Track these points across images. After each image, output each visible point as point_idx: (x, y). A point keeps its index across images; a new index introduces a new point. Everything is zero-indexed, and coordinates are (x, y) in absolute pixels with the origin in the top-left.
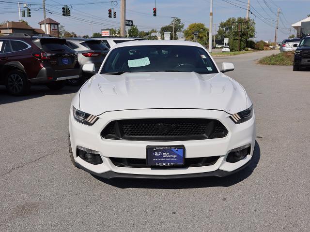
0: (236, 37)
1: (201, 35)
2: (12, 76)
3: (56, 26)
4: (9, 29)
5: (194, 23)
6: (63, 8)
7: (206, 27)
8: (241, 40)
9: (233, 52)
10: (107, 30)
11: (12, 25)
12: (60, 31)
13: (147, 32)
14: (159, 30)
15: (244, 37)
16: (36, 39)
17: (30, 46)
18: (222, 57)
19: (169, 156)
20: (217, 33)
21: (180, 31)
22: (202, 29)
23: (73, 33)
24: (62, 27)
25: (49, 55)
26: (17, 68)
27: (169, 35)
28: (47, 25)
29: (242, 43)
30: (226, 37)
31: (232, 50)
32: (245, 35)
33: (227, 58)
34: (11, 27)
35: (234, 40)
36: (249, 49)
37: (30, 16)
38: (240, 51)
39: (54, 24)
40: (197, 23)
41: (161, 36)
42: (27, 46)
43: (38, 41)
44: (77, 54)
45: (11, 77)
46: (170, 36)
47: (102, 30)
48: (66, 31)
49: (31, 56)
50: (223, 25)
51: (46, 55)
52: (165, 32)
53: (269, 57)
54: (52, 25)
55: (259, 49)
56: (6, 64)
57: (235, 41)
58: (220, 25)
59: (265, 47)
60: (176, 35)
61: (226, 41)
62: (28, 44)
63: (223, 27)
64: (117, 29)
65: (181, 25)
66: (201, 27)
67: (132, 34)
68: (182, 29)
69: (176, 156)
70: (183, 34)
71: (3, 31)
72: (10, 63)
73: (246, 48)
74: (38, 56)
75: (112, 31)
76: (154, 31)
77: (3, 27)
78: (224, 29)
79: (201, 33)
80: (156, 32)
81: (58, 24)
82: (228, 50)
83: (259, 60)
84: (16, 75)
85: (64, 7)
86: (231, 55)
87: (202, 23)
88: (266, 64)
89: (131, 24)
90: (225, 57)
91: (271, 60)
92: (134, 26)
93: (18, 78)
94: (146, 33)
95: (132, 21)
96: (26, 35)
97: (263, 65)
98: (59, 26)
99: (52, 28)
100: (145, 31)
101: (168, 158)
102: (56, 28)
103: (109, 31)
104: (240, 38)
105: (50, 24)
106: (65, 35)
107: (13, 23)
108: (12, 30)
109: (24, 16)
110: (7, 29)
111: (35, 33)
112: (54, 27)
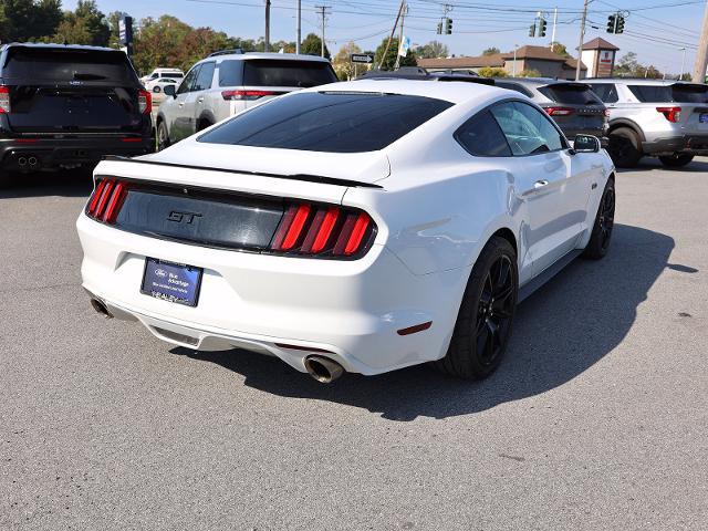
3: (611, 53)
4: (517, 59)
6: (610, 18)
11: (526, 53)
28: (592, 52)
34: (524, 56)
39: (605, 49)
54: (603, 53)
81: (614, 50)
85: (612, 14)
98: (617, 53)
99: (602, 57)
102: (610, 57)
105: (599, 49)
107: (529, 48)
108: (523, 62)
109: (533, 34)
110: (512, 59)
111: (565, 69)
112: (607, 55)
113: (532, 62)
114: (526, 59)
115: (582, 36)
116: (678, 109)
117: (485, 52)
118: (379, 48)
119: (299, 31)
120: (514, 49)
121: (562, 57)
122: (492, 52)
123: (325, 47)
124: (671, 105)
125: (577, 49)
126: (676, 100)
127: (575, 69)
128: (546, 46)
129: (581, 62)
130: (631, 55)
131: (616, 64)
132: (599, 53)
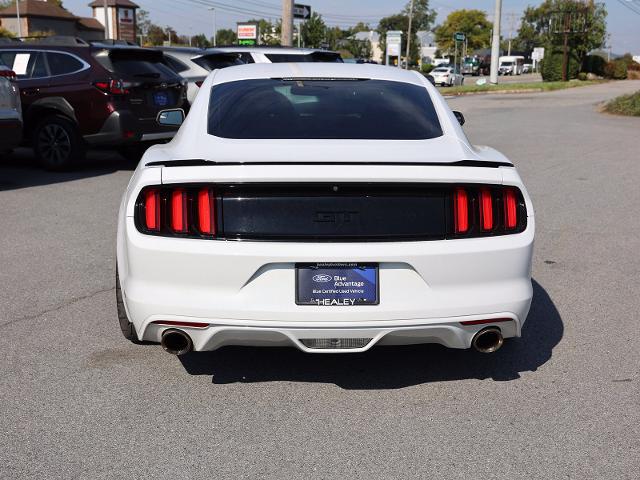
0: (559, 48)
1: (475, 39)
2: (48, 128)
3: (130, 12)
4: (22, 16)
5: (460, 9)
7: (489, 19)
8: (569, 54)
9: (550, 84)
10: (250, 23)
11: (28, 9)
12: (139, 22)
13: (346, 29)
14: (375, 25)
15: (580, 46)
16: (100, 49)
17: (87, 66)
18: (521, 95)
20: (516, 35)
21: (426, 28)
22: (480, 23)
23: (168, 29)
24: (144, 13)
25: (127, 85)
26: (59, 111)
27: (399, 39)
28: (110, 10)
29: (573, 61)
30: (538, 46)
31: (547, 77)
32: (582, 42)
33: (531, 98)
34: (25, 12)
35: (554, 53)
36: (590, 76)
38: (567, 79)
39: (125, 7)
40: (467, 11)
41: (381, 39)
42: (82, 66)
43: (104, 54)
44: (186, 83)
45: (45, 131)
46: (400, 42)
47: (239, 24)
49: (89, 86)
50: (531, 16)
51: (121, 85)
52: (389, 32)
53: (631, 98)
54: (122, 11)
55: (613, 77)
56: (36, 102)
57: (555, 56)
58: (524, 15)
59: (629, 72)
60: (415, 37)
61: (538, 54)
62: (82, 61)
63: (531, 21)
64: (273, 22)
65: (428, 13)
66: (477, 21)
67: (309, 35)
68: (430, 24)
70: (432, 36)
71: (7, 24)
72: (44, 101)
73: (583, 74)
74: (105, 86)
75: (263, 26)
76: (363, 28)
77: (6, 12)
78: (535, 24)
79: (477, 33)
80: (367, 30)
81: (134, 7)
82: (537, 77)
83: (605, 104)
84: (56, 127)
86: (542, 91)
87: (479, 10)
88: (622, 114)
89: (305, 13)
90: (527, 95)
91: (634, 104)
92: (315, 15)
93: (59, 132)
94: (344, 32)
95: (308, 8)
96: (78, 42)
97: (615, 116)
98: (137, 11)
99: (121, 16)
100: (342, 29)
102: (130, 17)
103: (254, 27)
104: (568, 48)
105: (117, 7)
106: (149, 33)
107: (31, 3)
108: (26, 20)
110: (15, 16)
111: (80, 29)
112: (126, 14)
114: (28, 16)
132: (117, 11)
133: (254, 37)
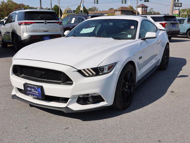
3: (146, 8)
4: (119, 11)
11: (121, 9)
19: (35, 92)
37: (126, 3)
48: (154, 11)
54: (144, 8)
62: (85, 19)
69: (37, 92)
81: (147, 7)
96: (85, 14)
99: (143, 9)
101: (35, 93)
102: (146, 9)
105: (143, 7)
107: (122, 7)
108: (120, 11)
109: (123, 3)
110: (117, 11)
111: (133, 13)
112: (145, 9)
113: (123, 11)
114: (121, 11)
115: (137, 3)
116: (166, 23)
117: (109, 9)
118: (77, 9)
119: (51, 4)
120: (118, 8)
121: (132, 10)
122: (111, 9)
123: (60, 9)
124: (164, 22)
125: (136, 7)
126: (165, 21)
127: (136, 13)
128: (127, 7)
129: (137, 11)
130: (152, 9)
131: (148, 11)
132: (143, 8)
133: (178, 13)
